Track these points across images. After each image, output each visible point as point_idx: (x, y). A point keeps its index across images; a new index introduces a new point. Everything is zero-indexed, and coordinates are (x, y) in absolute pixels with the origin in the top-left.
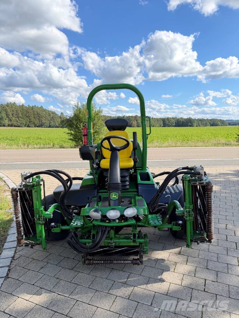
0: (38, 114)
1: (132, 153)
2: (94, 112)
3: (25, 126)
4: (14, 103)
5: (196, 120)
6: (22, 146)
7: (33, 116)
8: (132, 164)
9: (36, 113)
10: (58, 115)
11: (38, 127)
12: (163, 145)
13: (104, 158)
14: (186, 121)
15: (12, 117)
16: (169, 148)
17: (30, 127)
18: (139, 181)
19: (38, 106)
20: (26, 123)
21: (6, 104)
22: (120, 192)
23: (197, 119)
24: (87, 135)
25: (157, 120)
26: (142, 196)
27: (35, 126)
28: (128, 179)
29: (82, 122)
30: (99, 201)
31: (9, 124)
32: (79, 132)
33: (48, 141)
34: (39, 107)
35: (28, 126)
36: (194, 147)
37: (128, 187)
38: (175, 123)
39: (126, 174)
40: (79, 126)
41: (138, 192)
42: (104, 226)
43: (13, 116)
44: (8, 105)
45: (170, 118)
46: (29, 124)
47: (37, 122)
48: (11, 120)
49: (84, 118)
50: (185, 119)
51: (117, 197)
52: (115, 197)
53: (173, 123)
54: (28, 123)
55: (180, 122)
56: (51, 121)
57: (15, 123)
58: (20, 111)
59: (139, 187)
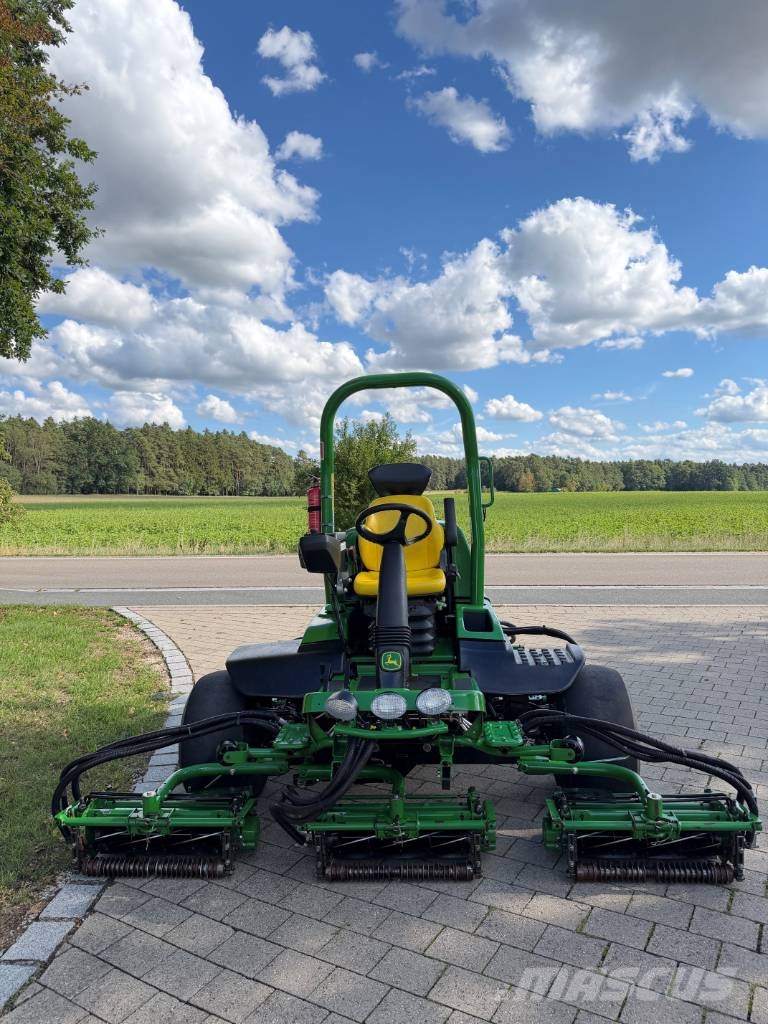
0: (233, 456)
1: (442, 555)
2: (391, 448)
3: (193, 492)
4: (166, 424)
5: (739, 468)
6: (186, 548)
7: (216, 462)
8: (440, 582)
9: (225, 453)
10: (290, 457)
11: (230, 494)
12: (606, 547)
13: (366, 570)
14: (703, 472)
15: (157, 464)
16: (619, 554)
17: (207, 494)
18: (462, 631)
19: (233, 434)
20: (197, 482)
21: (141, 426)
22: (406, 651)
23: (740, 464)
24: (318, 508)
25: (604, 468)
26: (469, 672)
27: (223, 492)
28: (429, 624)
29: (354, 476)
30: (351, 678)
31: (146, 487)
32: (344, 507)
33: (256, 534)
34: (237, 434)
35: (203, 493)
36: (700, 554)
37: (430, 648)
38: (667, 478)
39: (426, 611)
40: (346, 488)
41: (457, 662)
42: (363, 739)
43: (159, 463)
44: (147, 430)
45: (649, 462)
46: (205, 484)
47: (228, 481)
48: (152, 475)
49: (360, 468)
50: (699, 466)
51: (398, 663)
52: (393, 665)
53: (658, 478)
54: (202, 482)
55: (685, 476)
56: (270, 478)
57: (165, 484)
58: (181, 448)
59: (462, 649)
